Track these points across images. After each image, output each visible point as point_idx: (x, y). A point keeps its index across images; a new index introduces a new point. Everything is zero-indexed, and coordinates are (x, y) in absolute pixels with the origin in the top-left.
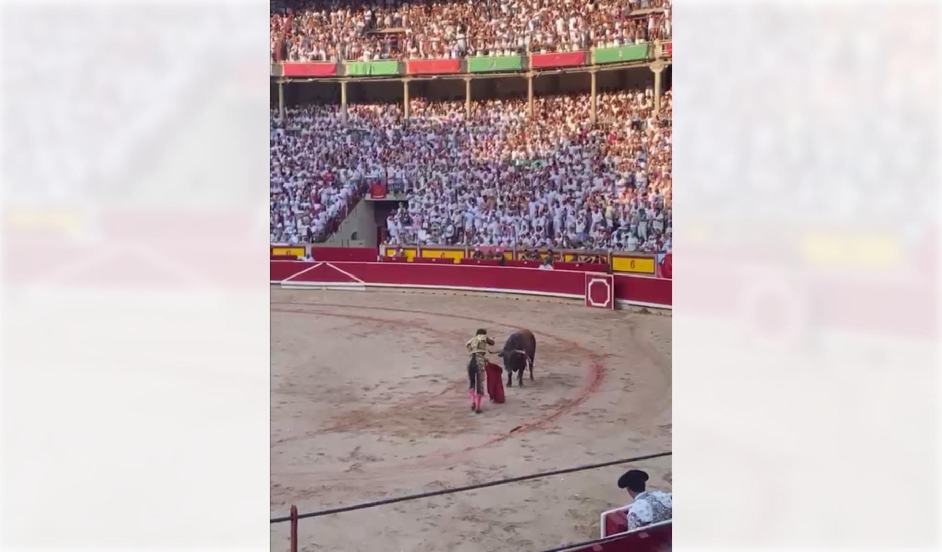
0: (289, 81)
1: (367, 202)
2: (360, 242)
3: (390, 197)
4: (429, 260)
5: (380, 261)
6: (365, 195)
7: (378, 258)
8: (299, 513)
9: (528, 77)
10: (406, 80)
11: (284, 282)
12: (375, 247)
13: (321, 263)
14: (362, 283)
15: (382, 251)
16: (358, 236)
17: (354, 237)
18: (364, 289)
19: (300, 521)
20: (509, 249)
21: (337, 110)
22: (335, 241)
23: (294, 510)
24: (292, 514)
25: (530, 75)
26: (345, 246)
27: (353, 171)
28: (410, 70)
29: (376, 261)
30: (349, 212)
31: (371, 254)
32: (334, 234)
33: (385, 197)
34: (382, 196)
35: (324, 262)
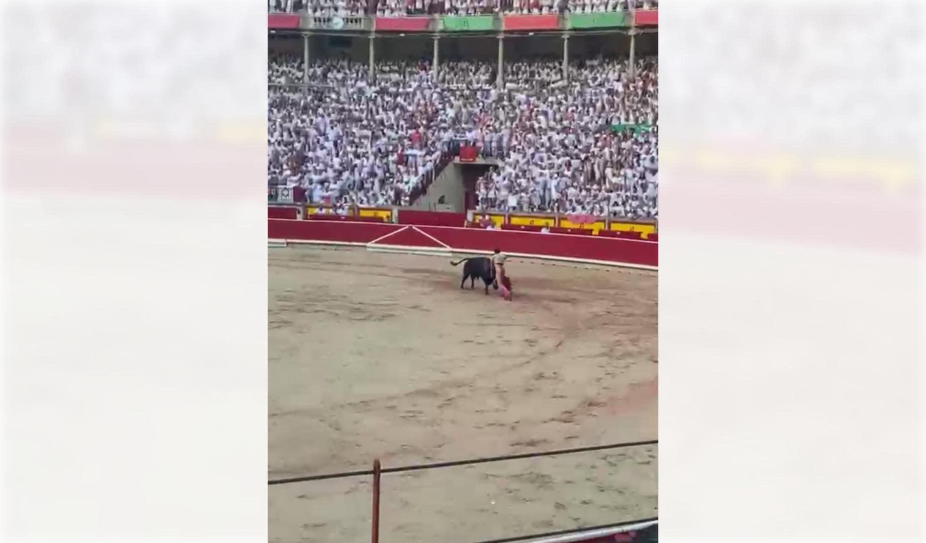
0: (380, 36)
1: (455, 165)
2: (448, 206)
3: (480, 161)
4: (518, 227)
5: (467, 227)
6: (454, 157)
7: (466, 224)
8: (382, 468)
9: (630, 36)
10: (501, 36)
11: (369, 244)
12: (463, 211)
13: (407, 227)
14: (449, 249)
15: (470, 217)
16: (446, 200)
17: (441, 201)
18: (450, 255)
19: (382, 474)
20: (601, 219)
21: (428, 68)
22: (424, 204)
23: (377, 465)
24: (375, 468)
25: (632, 32)
26: (433, 210)
27: (445, 132)
28: (506, 26)
29: (463, 226)
30: (437, 175)
31: (459, 219)
32: (421, 196)
33: (474, 160)
34: (472, 160)
35: (410, 225)
